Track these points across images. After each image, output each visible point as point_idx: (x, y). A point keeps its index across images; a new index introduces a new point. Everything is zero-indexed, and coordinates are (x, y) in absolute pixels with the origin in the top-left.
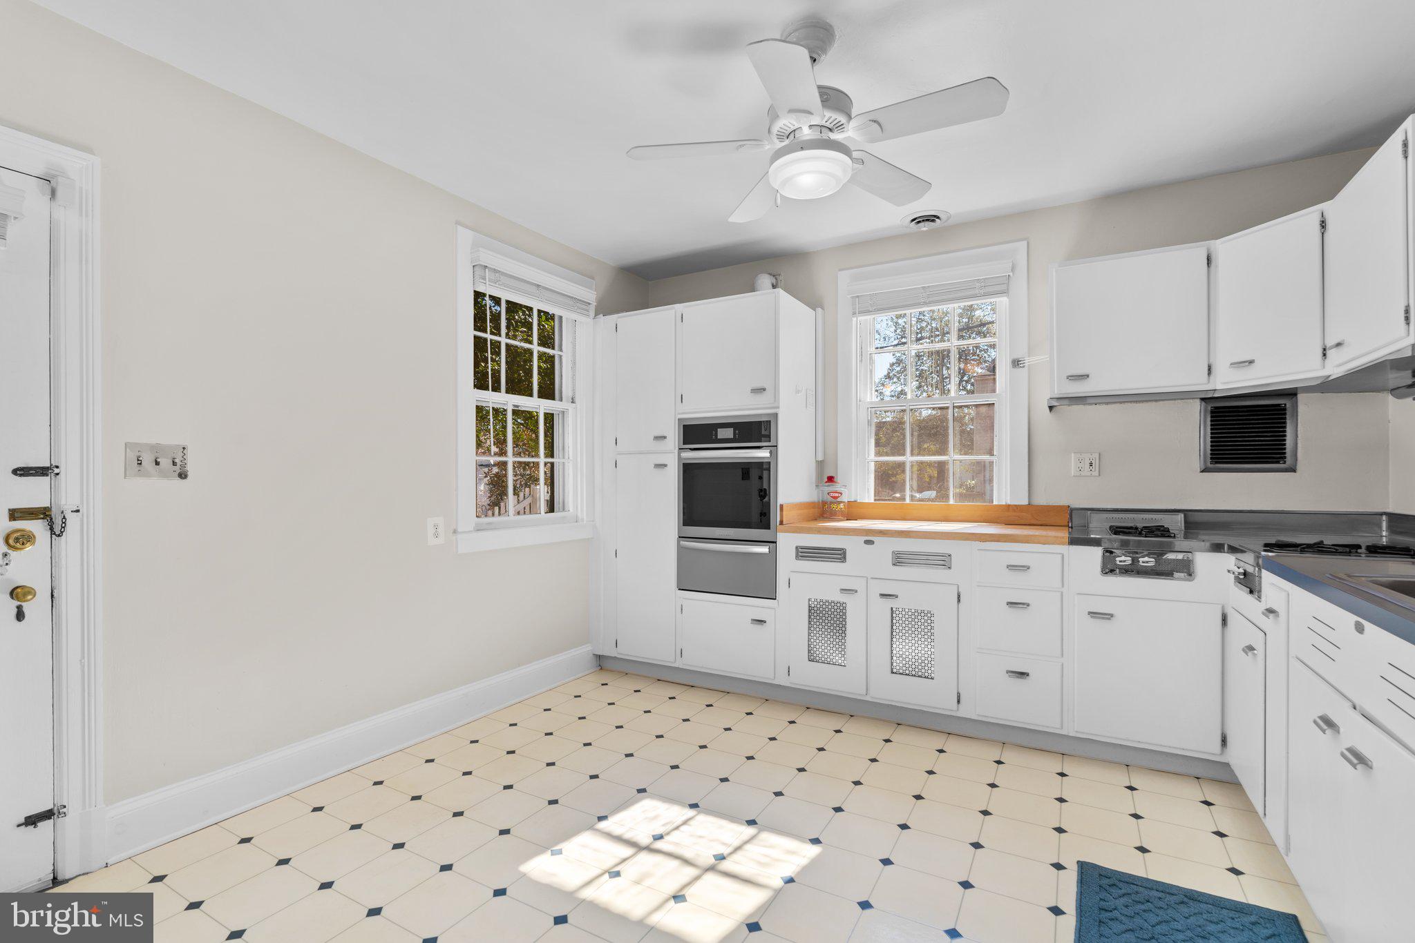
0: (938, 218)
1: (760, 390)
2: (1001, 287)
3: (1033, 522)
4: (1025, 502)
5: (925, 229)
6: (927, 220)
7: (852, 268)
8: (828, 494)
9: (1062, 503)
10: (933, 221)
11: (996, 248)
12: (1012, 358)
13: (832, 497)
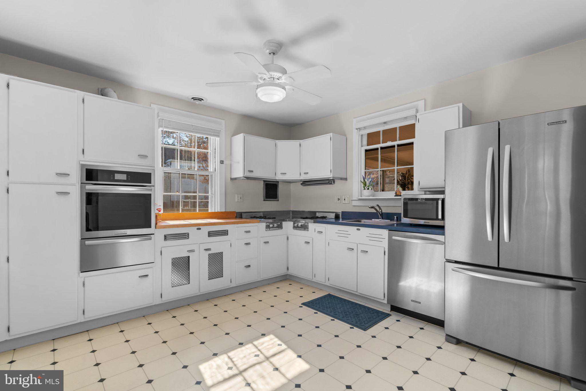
0: (202, 99)
1: (145, 157)
2: (217, 134)
3: (227, 217)
4: (224, 211)
5: (197, 103)
6: (199, 100)
7: (159, 105)
8: (157, 209)
9: (233, 211)
10: (201, 101)
11: (216, 119)
12: (220, 160)
13: (158, 211)
